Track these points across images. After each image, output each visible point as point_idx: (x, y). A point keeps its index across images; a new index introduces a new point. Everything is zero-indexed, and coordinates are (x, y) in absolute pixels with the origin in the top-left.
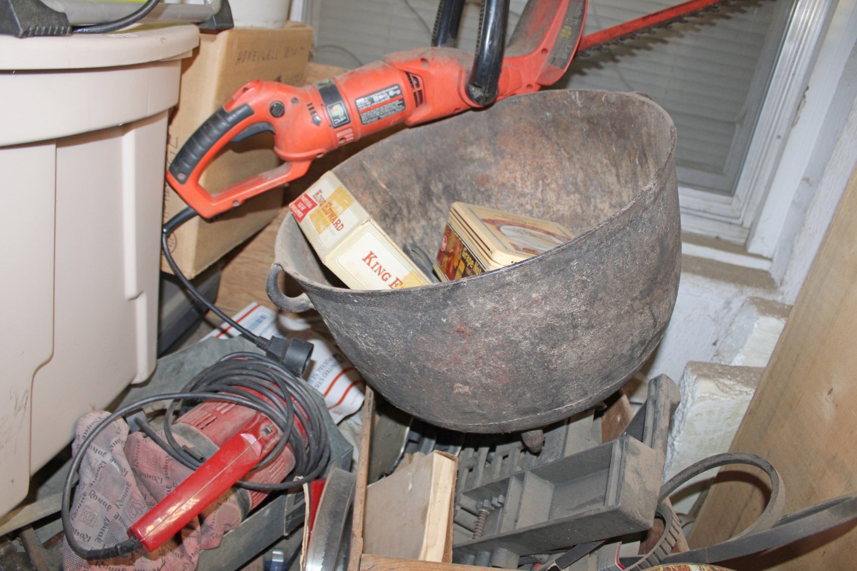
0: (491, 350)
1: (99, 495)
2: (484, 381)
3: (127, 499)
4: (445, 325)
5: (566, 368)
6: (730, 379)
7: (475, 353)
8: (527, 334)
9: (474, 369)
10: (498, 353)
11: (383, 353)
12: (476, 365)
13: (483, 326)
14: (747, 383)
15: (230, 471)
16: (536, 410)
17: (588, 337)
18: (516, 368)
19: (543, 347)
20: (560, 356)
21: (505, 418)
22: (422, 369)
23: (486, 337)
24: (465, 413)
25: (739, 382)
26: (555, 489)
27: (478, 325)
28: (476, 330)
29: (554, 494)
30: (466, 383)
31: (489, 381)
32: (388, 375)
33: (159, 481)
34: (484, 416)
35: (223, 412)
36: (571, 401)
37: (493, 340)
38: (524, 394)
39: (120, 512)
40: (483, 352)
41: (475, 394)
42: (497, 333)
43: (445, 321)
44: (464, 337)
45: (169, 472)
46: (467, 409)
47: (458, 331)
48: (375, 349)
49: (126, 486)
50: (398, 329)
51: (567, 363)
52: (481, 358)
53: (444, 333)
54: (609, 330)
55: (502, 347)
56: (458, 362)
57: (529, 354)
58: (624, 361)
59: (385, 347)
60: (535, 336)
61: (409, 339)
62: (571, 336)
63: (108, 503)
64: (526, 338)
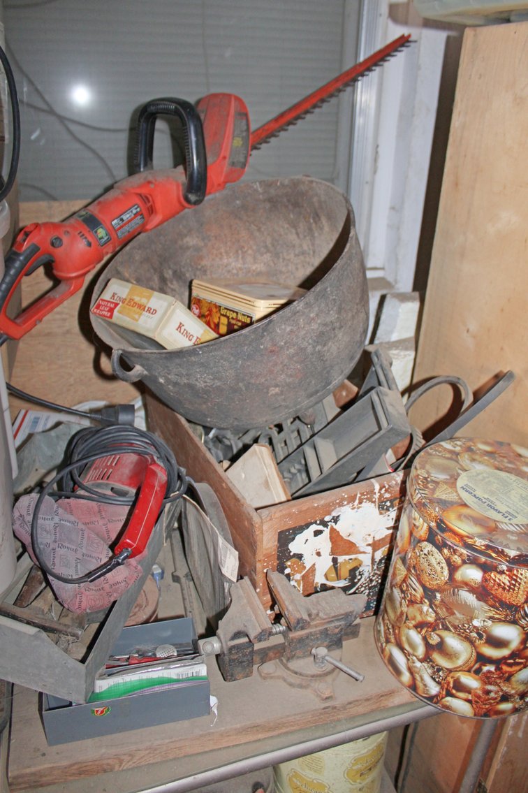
0: (291, 358)
1: (66, 544)
2: (287, 380)
3: (85, 541)
4: (263, 349)
5: (332, 357)
6: (396, 350)
7: (282, 363)
8: (310, 341)
9: (281, 374)
10: (295, 359)
11: (219, 384)
12: (283, 371)
13: (285, 343)
14: (406, 349)
15: (158, 489)
16: (317, 392)
17: (341, 334)
18: (306, 365)
19: (319, 348)
20: (328, 351)
21: (300, 403)
22: (248, 386)
23: (288, 350)
24: (275, 408)
25: (402, 350)
26: (334, 443)
27: (282, 344)
28: (282, 348)
29: (334, 446)
30: (277, 386)
31: (291, 379)
32: (220, 400)
33: (96, 523)
34: (287, 407)
35: (114, 464)
36: (335, 379)
37: (292, 351)
38: (311, 382)
39: (84, 551)
40: (286, 361)
41: (282, 391)
42: (294, 345)
43: (262, 347)
44: (274, 354)
45: (103, 513)
46: (277, 405)
47: (271, 352)
48: (212, 384)
49: (81, 532)
50: (231, 362)
51: (332, 353)
52: (285, 365)
53: (262, 355)
54: (350, 327)
55: (297, 354)
56: (271, 372)
57: (312, 354)
58: (358, 344)
59: (219, 379)
60: (315, 341)
61: (239, 367)
62: (333, 336)
63: (75, 548)
64: (309, 344)
